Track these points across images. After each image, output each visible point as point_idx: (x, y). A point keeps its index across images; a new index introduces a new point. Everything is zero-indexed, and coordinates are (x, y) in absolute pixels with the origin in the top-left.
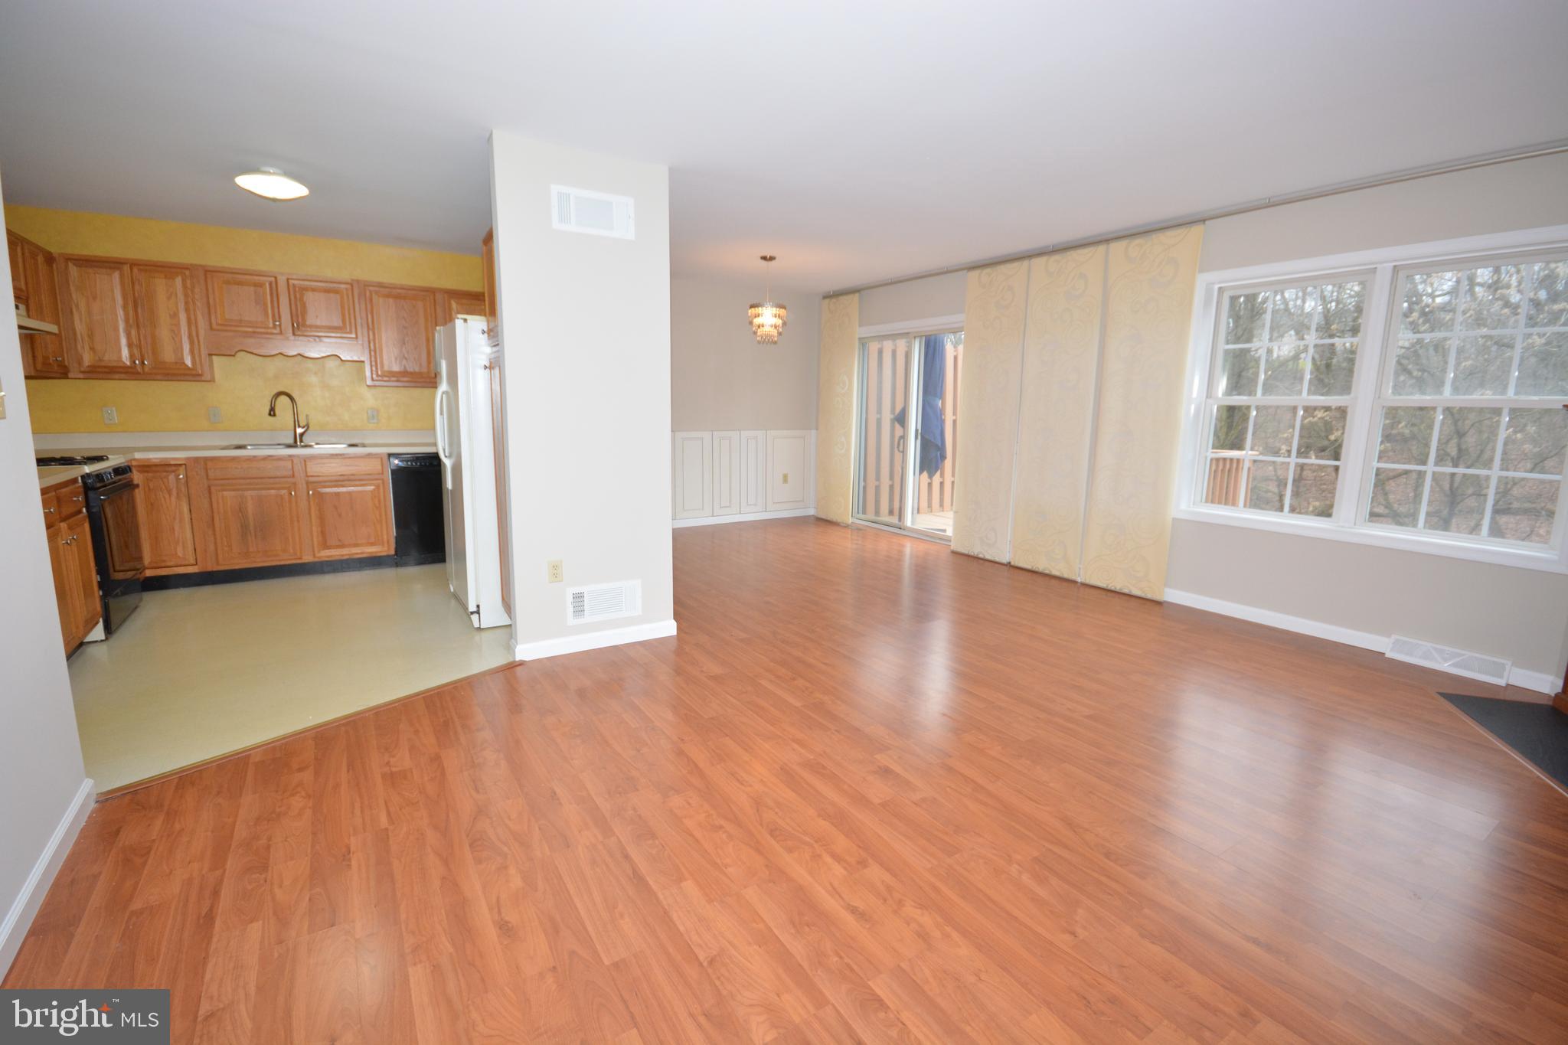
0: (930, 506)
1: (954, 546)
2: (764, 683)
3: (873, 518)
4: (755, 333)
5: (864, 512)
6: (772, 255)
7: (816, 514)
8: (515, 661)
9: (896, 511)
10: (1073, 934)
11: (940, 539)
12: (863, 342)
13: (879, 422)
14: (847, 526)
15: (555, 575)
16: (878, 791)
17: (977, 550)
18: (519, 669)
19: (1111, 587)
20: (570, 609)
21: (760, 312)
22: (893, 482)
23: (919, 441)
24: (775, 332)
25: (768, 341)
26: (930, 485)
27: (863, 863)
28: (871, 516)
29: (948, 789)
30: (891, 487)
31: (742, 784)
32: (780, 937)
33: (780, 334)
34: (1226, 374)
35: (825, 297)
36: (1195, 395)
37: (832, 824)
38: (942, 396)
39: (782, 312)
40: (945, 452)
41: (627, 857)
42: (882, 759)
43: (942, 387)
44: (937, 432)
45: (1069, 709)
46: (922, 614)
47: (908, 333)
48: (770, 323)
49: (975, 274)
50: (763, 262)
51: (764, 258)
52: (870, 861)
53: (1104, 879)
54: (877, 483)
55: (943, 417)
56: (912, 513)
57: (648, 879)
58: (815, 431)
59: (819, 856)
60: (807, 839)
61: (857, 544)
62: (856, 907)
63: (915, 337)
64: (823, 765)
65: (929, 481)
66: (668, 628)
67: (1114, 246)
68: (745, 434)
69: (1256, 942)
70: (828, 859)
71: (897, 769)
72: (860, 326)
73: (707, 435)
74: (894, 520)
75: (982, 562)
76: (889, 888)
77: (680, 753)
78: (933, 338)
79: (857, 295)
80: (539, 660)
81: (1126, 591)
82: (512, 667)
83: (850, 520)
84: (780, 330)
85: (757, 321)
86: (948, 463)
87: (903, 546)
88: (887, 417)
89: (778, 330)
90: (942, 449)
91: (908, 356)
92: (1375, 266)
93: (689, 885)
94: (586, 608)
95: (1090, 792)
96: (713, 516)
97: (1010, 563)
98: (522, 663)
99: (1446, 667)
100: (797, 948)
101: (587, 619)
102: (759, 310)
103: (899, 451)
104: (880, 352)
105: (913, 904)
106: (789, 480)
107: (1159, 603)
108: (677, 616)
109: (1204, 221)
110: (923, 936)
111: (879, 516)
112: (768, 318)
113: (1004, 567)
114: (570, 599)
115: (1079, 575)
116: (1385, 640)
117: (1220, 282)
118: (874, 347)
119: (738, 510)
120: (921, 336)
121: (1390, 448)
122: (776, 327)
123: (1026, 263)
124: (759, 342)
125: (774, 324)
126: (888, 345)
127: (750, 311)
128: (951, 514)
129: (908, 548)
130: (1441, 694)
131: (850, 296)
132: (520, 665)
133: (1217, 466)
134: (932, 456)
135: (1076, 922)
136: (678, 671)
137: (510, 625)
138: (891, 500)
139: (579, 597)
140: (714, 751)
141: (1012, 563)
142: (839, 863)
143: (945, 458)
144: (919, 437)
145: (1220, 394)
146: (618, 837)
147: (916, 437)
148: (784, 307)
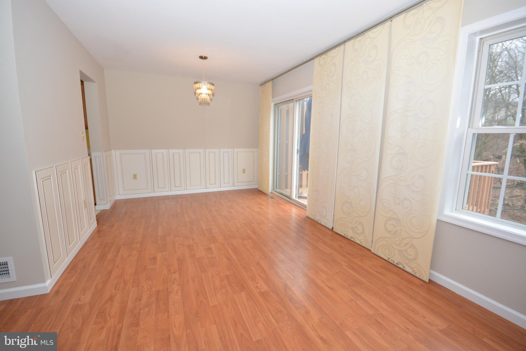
1: (308, 214)
3: (280, 191)
4: (197, 98)
6: (206, 55)
7: (258, 188)
14: (269, 195)
19: (391, 260)
21: (200, 86)
24: (209, 99)
25: (204, 103)
39: (213, 87)
47: (293, 99)
48: (205, 93)
49: (317, 60)
50: (201, 60)
51: (201, 57)
63: (296, 101)
68: (222, 150)
74: (289, 194)
79: (271, 82)
81: (401, 266)
85: (198, 91)
89: (210, 97)
91: (294, 111)
96: (206, 188)
97: (333, 229)
106: (245, 171)
112: (204, 90)
113: (330, 230)
115: (372, 247)
119: (219, 186)
120: (299, 100)
122: (209, 95)
123: (342, 46)
124: (200, 104)
125: (208, 93)
127: (195, 86)
144: (299, 153)
147: (298, 153)
148: (213, 85)
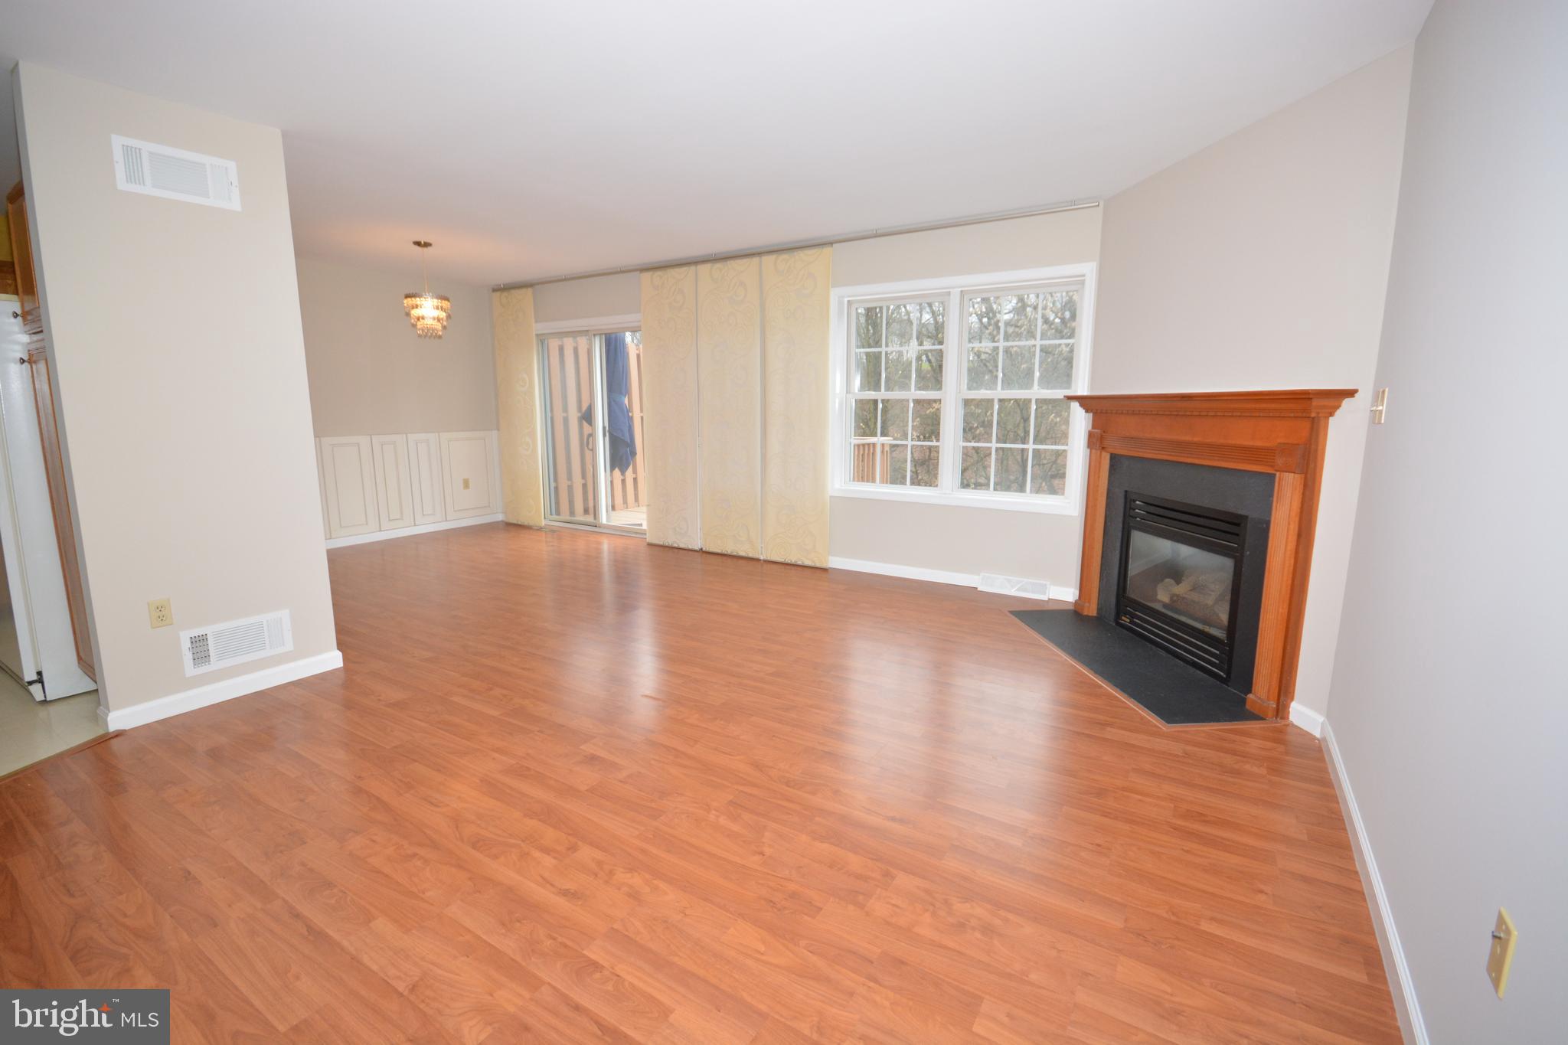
0: (625, 501)
1: (650, 538)
2: (455, 699)
3: (568, 518)
4: (414, 326)
5: (558, 513)
6: (427, 241)
7: (504, 519)
8: (108, 733)
9: (591, 510)
10: (762, 854)
11: (637, 533)
12: (542, 339)
13: (566, 420)
14: (540, 529)
15: (161, 618)
16: (585, 778)
17: (670, 540)
18: (114, 742)
19: (788, 561)
20: (188, 656)
21: (418, 303)
22: (586, 481)
23: (607, 438)
24: (439, 326)
25: (429, 335)
26: (623, 481)
27: (573, 848)
28: (565, 516)
29: (653, 762)
30: (585, 486)
31: (436, 806)
32: (489, 941)
33: (444, 328)
34: (860, 373)
35: (494, 290)
36: (838, 391)
37: (540, 820)
38: (628, 392)
39: (445, 304)
40: (635, 448)
41: (297, 916)
42: (588, 748)
43: (626, 384)
44: (626, 430)
45: (757, 671)
46: (625, 606)
47: (587, 331)
48: (431, 316)
49: (647, 275)
50: (417, 248)
51: (418, 244)
52: (580, 843)
53: (785, 804)
54: (569, 483)
55: (630, 414)
56: (607, 512)
57: (327, 930)
58: (496, 431)
59: (528, 854)
60: (513, 841)
61: (552, 546)
62: (567, 890)
63: (594, 335)
64: (526, 767)
65: (622, 477)
66: (333, 660)
67: (765, 258)
68: (412, 437)
69: (893, 819)
70: (537, 854)
71: (602, 754)
72: (536, 322)
73: (363, 440)
74: (590, 519)
75: (676, 550)
76: (600, 863)
77: (358, 791)
78: (613, 336)
79: (530, 290)
80: (148, 726)
81: (800, 563)
82: (104, 741)
83: (543, 523)
84: (445, 323)
85: (415, 313)
86: (639, 457)
87: (599, 543)
88: (574, 415)
89: (442, 324)
90: (631, 445)
91: (590, 353)
92: (948, 290)
93: (381, 924)
94: (212, 653)
95: (774, 736)
96: (380, 531)
97: (702, 549)
98: (119, 734)
99: (1013, 592)
100: (508, 945)
101: (215, 665)
102: (418, 301)
103: (588, 449)
104: (561, 349)
105: (622, 870)
106: (470, 485)
107: (825, 570)
108: (341, 646)
109: (831, 244)
110: (634, 896)
111: (574, 516)
112: (428, 310)
113: (696, 553)
114: (186, 644)
115: (762, 554)
116: (976, 577)
117: (849, 296)
118: (554, 344)
119: (412, 520)
120: (601, 334)
121: (983, 432)
122: (439, 320)
123: (691, 269)
124: (420, 336)
125: (436, 316)
126: (569, 343)
127: (405, 301)
128: (644, 509)
129: (606, 546)
130: (1011, 612)
131: (524, 291)
132: (117, 736)
133: (864, 450)
134: (622, 453)
135: (763, 843)
136: (349, 705)
137: (97, 690)
138: (585, 499)
139: (199, 645)
140: (401, 781)
141: (704, 549)
142: (549, 854)
143: (636, 454)
144: (607, 434)
145: (856, 391)
146: (284, 900)
147: (604, 435)
148: (446, 299)
